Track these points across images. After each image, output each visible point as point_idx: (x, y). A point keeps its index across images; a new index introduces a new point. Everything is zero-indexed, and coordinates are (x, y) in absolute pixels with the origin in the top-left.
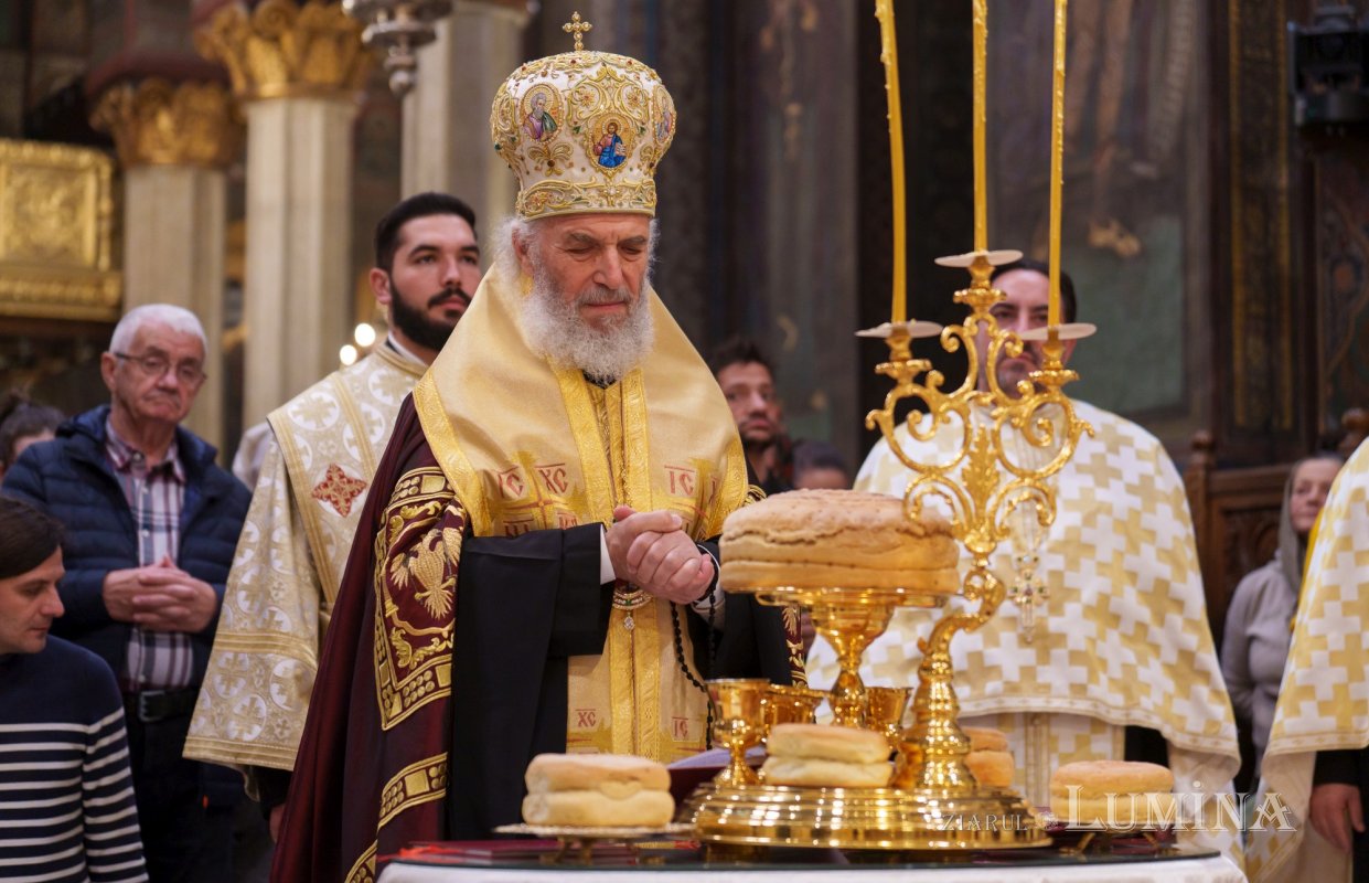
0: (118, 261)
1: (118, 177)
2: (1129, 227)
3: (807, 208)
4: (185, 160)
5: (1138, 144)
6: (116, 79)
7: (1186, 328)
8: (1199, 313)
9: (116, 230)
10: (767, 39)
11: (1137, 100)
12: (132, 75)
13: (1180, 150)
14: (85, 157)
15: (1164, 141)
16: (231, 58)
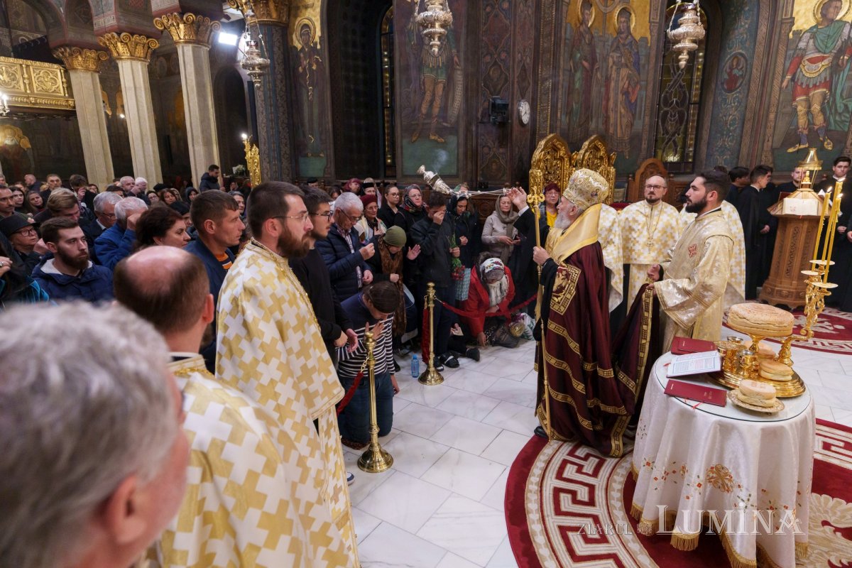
0: (71, 95)
1: (66, 71)
2: (441, 136)
3: (316, 111)
4: (87, 69)
5: (445, 119)
6: (64, 45)
7: (458, 160)
8: (461, 157)
9: (69, 87)
10: (300, 69)
11: (444, 108)
12: (70, 45)
13: (457, 122)
14: (56, 66)
15: (453, 120)
16: (111, 47)
